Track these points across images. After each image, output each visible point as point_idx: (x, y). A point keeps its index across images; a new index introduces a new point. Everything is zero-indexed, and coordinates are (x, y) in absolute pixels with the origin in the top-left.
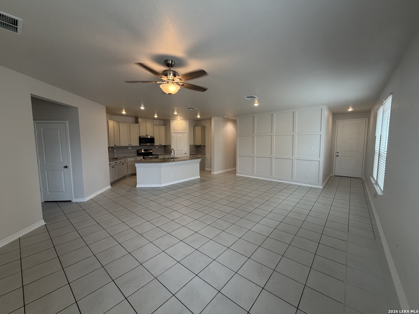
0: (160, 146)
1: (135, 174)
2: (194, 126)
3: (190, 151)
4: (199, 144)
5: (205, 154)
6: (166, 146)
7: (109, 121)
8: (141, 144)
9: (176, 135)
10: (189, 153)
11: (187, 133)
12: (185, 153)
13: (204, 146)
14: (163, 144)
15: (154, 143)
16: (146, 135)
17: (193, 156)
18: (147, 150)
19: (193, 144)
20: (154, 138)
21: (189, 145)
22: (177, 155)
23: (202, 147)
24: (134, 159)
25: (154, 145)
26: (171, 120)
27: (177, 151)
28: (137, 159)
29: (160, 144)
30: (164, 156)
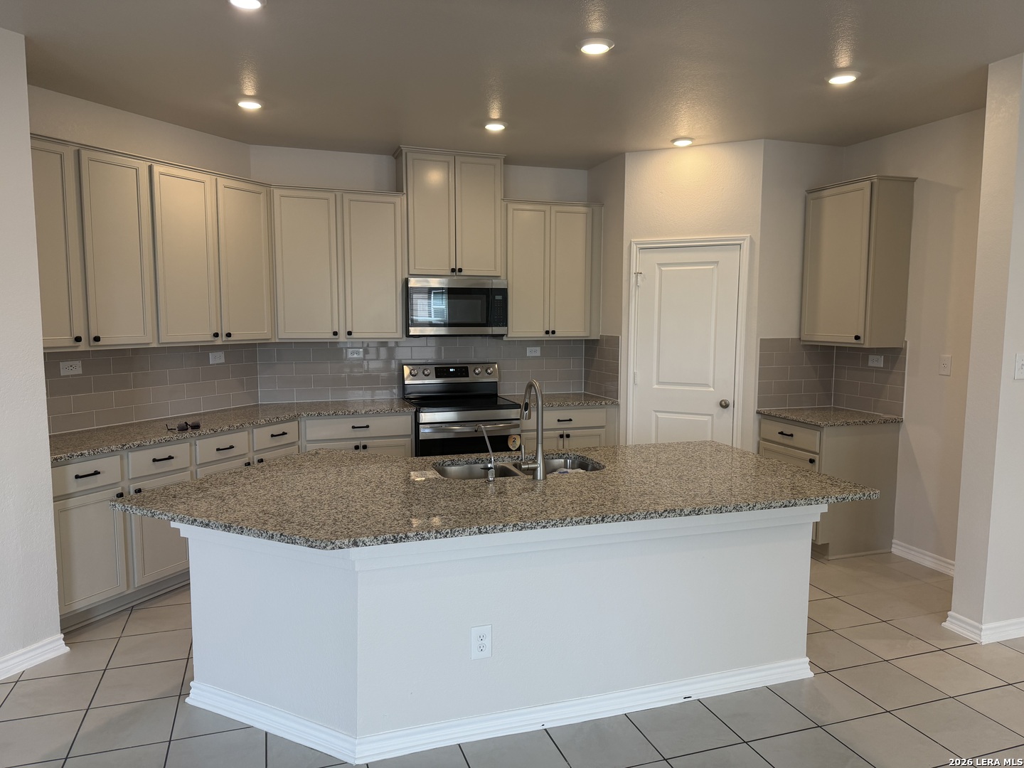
0: (552, 345)
2: (814, 192)
3: (763, 389)
4: (844, 336)
5: (899, 422)
6: (595, 342)
7: (157, 169)
9: (660, 265)
10: (753, 406)
11: (746, 245)
12: (724, 405)
13: (894, 355)
14: (572, 326)
15: (504, 321)
16: (453, 270)
17: (788, 429)
18: (462, 371)
19: (795, 336)
20: (504, 292)
21: (761, 339)
22: (660, 415)
23: (871, 357)
24: (353, 427)
25: (505, 338)
26: (627, 154)
27: (659, 383)
28: (368, 427)
29: (547, 332)
30: (564, 414)
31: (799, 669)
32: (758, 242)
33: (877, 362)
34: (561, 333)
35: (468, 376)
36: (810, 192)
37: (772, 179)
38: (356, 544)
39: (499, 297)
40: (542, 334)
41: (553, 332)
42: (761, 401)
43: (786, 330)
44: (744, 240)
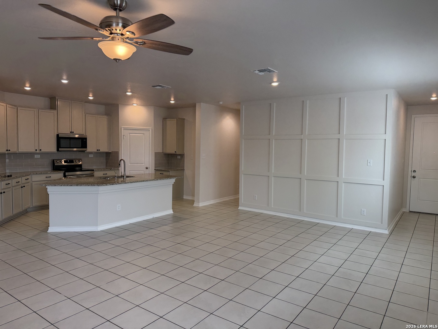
0: (98, 154)
1: (45, 207)
2: (165, 119)
3: (156, 164)
4: (173, 152)
5: (184, 170)
6: (110, 153)
8: (60, 149)
9: (130, 133)
10: (154, 168)
12: (147, 168)
13: (182, 156)
14: (104, 149)
15: (86, 147)
16: (71, 132)
17: (162, 172)
18: (72, 161)
19: (162, 152)
20: (86, 139)
21: (155, 152)
22: (130, 171)
23: (178, 156)
24: (46, 177)
25: (85, 152)
26: (119, 105)
27: (130, 163)
28: (50, 177)
29: (97, 150)
30: (105, 172)
31: (171, 212)
32: (153, 130)
33: (179, 157)
34: (101, 150)
35: (73, 163)
36: (164, 119)
37: (156, 116)
38: (106, 185)
39: (85, 140)
40: (96, 151)
41: (99, 150)
42: (155, 167)
43: (160, 150)
44: (150, 129)
